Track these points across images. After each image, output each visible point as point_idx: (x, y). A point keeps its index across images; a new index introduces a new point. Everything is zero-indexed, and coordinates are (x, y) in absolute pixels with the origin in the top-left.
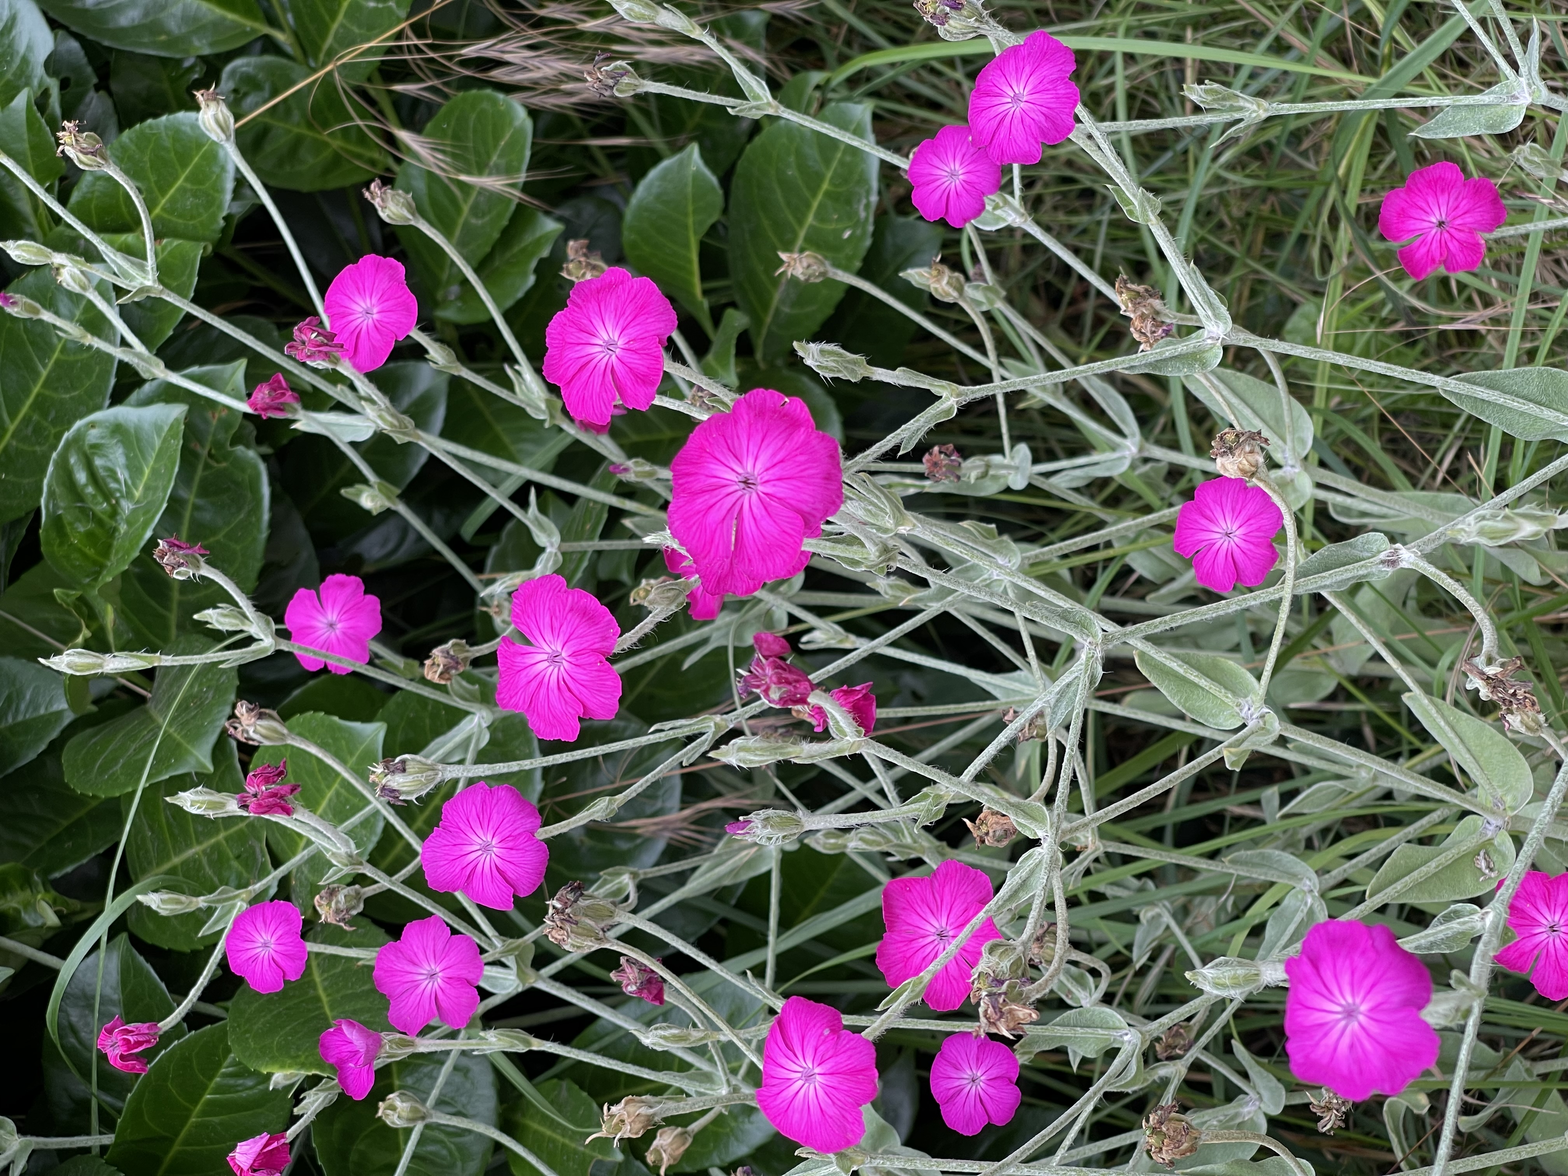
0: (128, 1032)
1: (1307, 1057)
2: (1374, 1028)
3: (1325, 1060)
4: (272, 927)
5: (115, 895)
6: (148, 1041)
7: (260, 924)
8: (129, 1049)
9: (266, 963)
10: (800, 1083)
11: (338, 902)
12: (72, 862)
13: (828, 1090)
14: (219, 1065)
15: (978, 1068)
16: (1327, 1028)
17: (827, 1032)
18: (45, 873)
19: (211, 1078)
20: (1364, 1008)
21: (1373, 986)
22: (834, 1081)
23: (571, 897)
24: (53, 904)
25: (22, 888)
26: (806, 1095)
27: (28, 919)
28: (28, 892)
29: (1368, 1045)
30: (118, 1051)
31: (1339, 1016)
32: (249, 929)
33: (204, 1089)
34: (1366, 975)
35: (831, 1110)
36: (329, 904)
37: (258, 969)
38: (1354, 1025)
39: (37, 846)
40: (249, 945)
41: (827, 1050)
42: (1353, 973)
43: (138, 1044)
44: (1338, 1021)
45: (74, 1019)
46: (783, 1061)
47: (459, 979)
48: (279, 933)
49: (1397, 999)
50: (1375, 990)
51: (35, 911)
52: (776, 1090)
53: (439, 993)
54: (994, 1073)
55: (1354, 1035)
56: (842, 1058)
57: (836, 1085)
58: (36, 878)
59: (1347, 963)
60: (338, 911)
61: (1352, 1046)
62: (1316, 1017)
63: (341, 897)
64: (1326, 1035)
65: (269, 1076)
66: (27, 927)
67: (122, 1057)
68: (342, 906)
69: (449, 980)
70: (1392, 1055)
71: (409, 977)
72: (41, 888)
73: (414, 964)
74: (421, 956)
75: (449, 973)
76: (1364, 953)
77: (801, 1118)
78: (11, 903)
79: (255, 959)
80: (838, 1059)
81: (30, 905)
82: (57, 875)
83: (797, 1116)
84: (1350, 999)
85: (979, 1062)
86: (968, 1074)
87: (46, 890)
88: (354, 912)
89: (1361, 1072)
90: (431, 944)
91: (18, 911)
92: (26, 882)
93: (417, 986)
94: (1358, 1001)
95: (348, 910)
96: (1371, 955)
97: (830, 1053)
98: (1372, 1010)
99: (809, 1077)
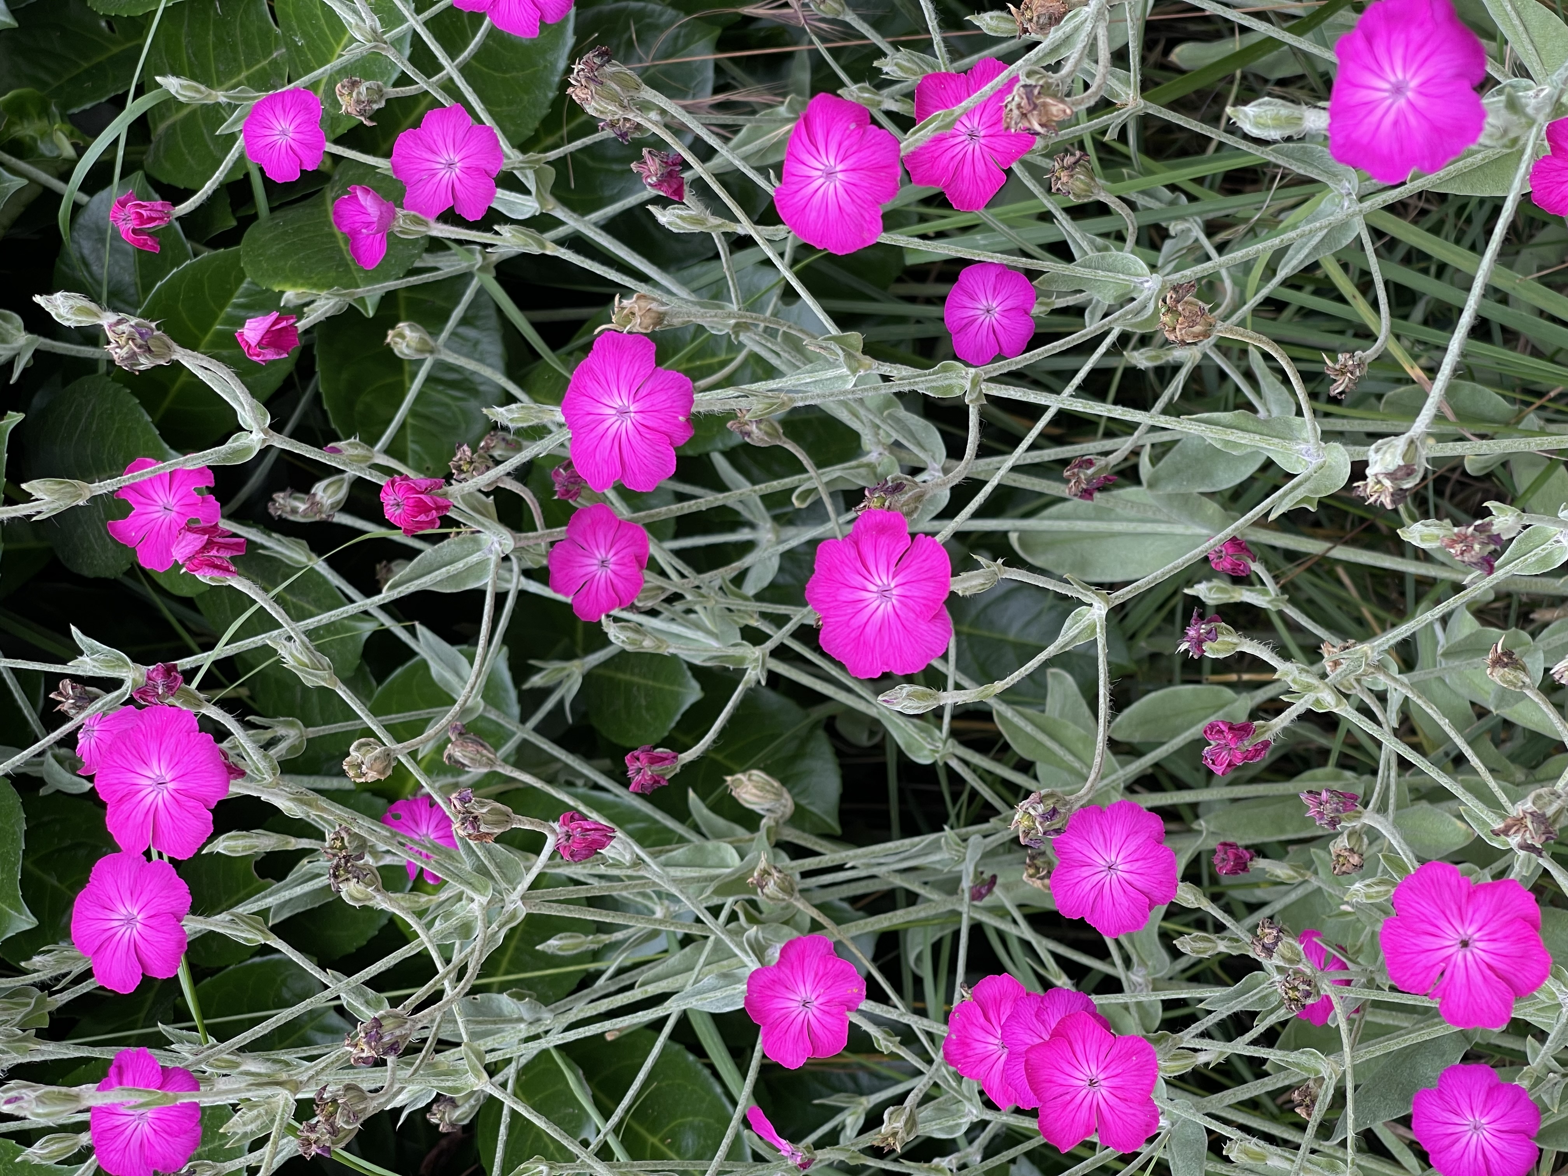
0: (142, 206)
1: (1348, 137)
2: (1421, 102)
3: (1365, 140)
4: (291, 115)
5: (134, 99)
6: (161, 219)
7: (279, 111)
8: (142, 223)
9: (283, 150)
10: (821, 180)
11: (359, 93)
12: (91, 100)
13: (849, 188)
14: (230, 294)
15: (994, 298)
16: (1371, 106)
17: (853, 126)
18: (64, 108)
19: (222, 307)
20: (1414, 84)
21: (1426, 59)
22: (854, 177)
23: (597, 61)
24: (70, 136)
25: (40, 118)
26: (825, 194)
27: (43, 148)
28: (46, 122)
29: (1413, 120)
30: (130, 225)
31: (1386, 94)
32: (268, 115)
33: (214, 317)
34: (1421, 47)
35: (849, 208)
36: (350, 94)
37: (275, 155)
38: (1402, 102)
39: (56, 84)
40: (267, 132)
41: (852, 145)
42: (1407, 47)
43: (151, 219)
44: (1385, 98)
45: (86, 252)
46: (806, 157)
47: (477, 169)
48: (298, 121)
49: (1449, 72)
50: (1427, 64)
51: (52, 141)
52: (795, 187)
53: (457, 182)
54: (1010, 304)
55: (1400, 112)
56: (866, 153)
57: (857, 182)
58: (54, 108)
59: (1403, 36)
60: (359, 102)
61: (1396, 123)
62: (1363, 95)
63: (363, 89)
64: (1371, 112)
65: (282, 293)
66: (42, 155)
67: (134, 231)
68: (363, 98)
69: (467, 170)
70: (1436, 129)
71: (428, 165)
72: (58, 119)
73: (433, 152)
74: (440, 143)
75: (468, 162)
76: (1421, 24)
77: (819, 216)
78: (26, 130)
79: (272, 145)
80: (861, 154)
81: (46, 135)
82: (76, 110)
83: (814, 214)
84: (1400, 75)
85: (996, 292)
86: (983, 304)
87: (63, 121)
88: (376, 107)
89: (1402, 151)
90: (451, 132)
91: (34, 140)
92: (44, 112)
93: (435, 175)
94: (1408, 76)
95: (370, 102)
96: (1429, 26)
97: (855, 148)
98: (1422, 85)
99: (829, 174)
